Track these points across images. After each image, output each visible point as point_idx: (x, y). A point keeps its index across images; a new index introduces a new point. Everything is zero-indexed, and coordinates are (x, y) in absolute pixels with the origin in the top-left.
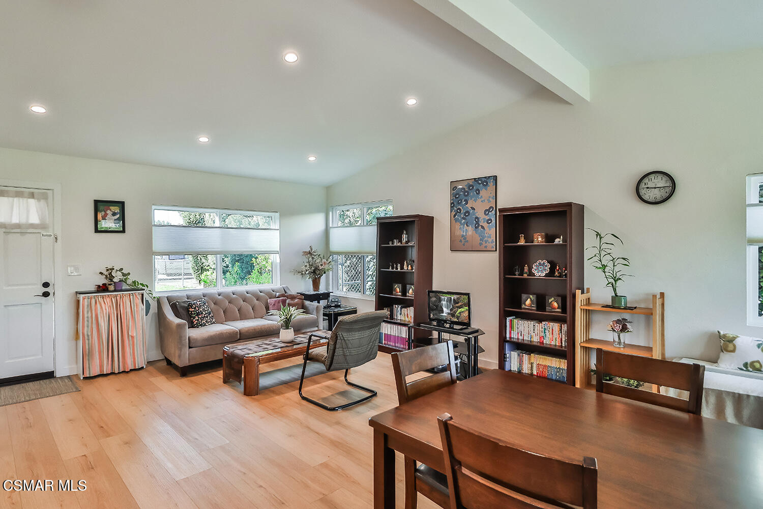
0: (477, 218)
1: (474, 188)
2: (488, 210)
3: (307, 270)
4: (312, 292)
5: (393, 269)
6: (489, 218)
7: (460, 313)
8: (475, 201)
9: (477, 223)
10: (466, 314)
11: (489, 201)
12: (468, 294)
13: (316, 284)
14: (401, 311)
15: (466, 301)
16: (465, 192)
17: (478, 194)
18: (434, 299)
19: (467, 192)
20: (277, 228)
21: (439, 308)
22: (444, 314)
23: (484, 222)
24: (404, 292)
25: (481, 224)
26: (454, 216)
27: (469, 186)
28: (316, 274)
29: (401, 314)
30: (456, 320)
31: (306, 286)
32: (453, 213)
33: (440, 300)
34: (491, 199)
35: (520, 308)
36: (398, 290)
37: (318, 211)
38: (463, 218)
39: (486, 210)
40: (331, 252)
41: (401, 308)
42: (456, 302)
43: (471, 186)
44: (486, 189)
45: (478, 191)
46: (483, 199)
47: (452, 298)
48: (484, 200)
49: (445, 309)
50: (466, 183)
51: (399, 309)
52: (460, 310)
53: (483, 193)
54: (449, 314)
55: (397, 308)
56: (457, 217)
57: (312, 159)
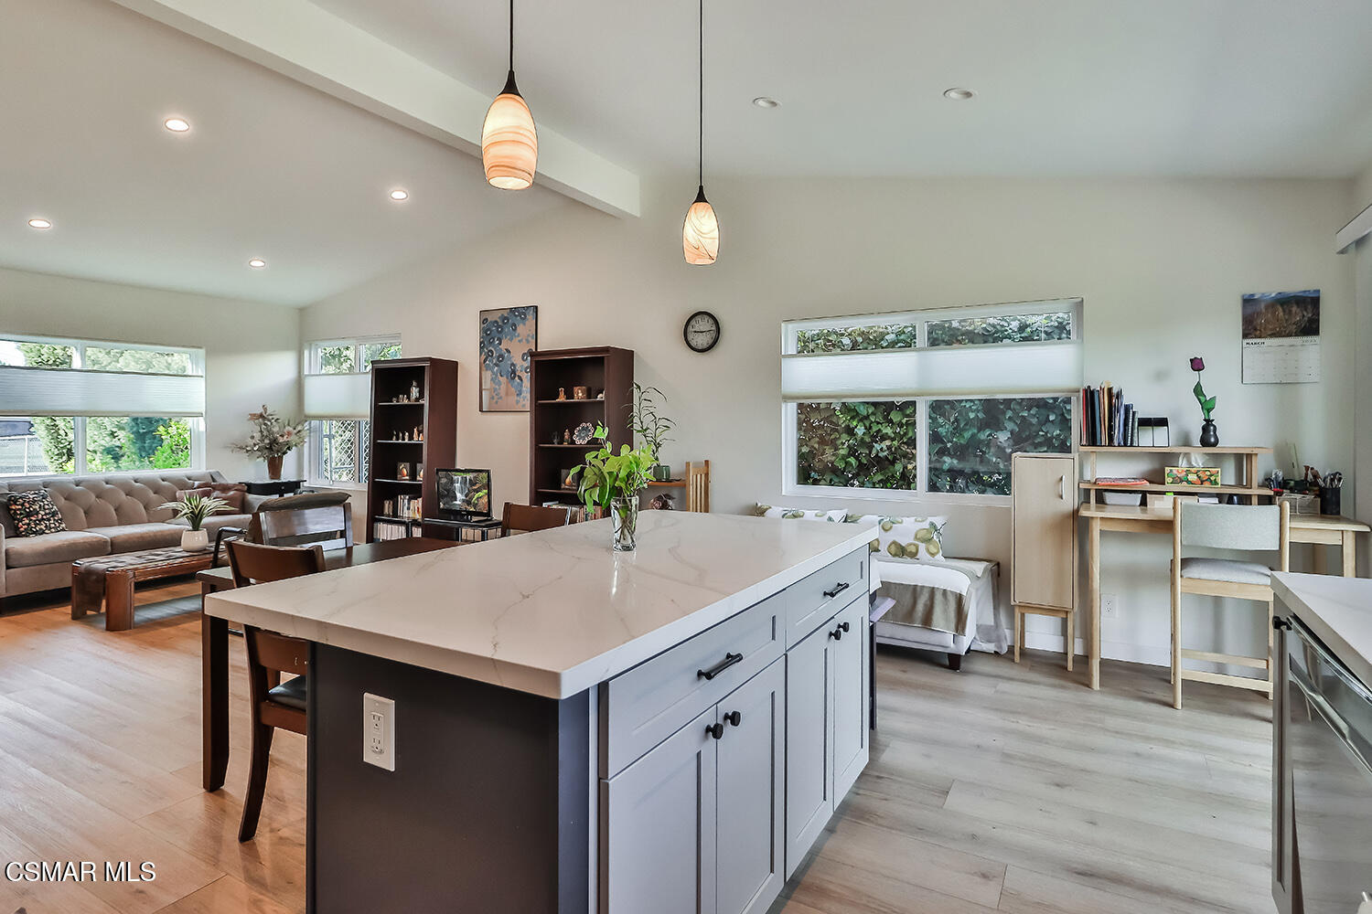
0: (513, 364)
1: (510, 321)
2: (527, 354)
3: (255, 445)
4: (266, 479)
5: (398, 439)
6: (527, 365)
8: (511, 340)
9: (514, 372)
10: (485, 500)
11: (528, 341)
12: (488, 472)
13: (275, 467)
14: (409, 504)
15: (485, 481)
16: (498, 326)
17: (515, 330)
18: (444, 481)
19: (500, 326)
20: (200, 374)
21: (451, 494)
22: (458, 502)
24: (413, 475)
25: (517, 374)
26: (485, 361)
27: (504, 318)
28: (273, 452)
29: (408, 509)
30: (472, 509)
31: (257, 472)
32: (483, 357)
33: (452, 482)
34: (530, 339)
35: (560, 489)
36: (405, 471)
37: (284, 348)
38: (496, 365)
39: (524, 355)
40: (306, 416)
41: (409, 501)
42: (472, 483)
43: (506, 318)
44: (524, 324)
45: (514, 327)
46: (519, 338)
48: (522, 340)
49: (458, 495)
50: (500, 314)
51: (406, 501)
53: (520, 328)
54: (463, 501)
55: (403, 500)
57: (257, 263)
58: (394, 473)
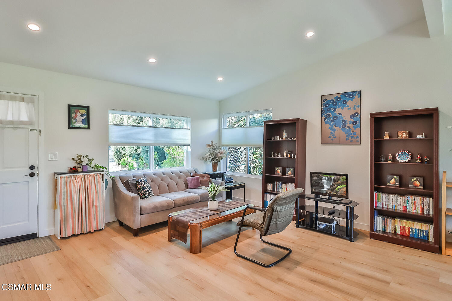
0: (343, 121)
1: (342, 99)
2: (354, 115)
3: (210, 157)
4: (211, 172)
5: (274, 156)
6: (354, 121)
7: (339, 189)
8: (343, 109)
9: (344, 124)
10: (345, 189)
11: (355, 109)
12: (347, 176)
13: (215, 167)
14: (281, 186)
15: (345, 180)
16: (334, 102)
17: (345, 104)
18: (316, 178)
19: (335, 102)
20: (189, 128)
21: (320, 185)
23: (350, 123)
24: (284, 172)
25: (347, 125)
26: (325, 120)
27: (337, 98)
28: (216, 159)
29: (281, 188)
30: (335, 193)
31: (207, 168)
32: (324, 118)
33: (321, 179)
34: (356, 107)
35: (386, 185)
36: (279, 171)
37: (215, 118)
38: (332, 121)
39: (352, 115)
40: (223, 146)
41: (281, 184)
42: (335, 181)
43: (339, 98)
44: (352, 100)
45: (345, 102)
47: (332, 178)
48: (350, 108)
49: (325, 186)
50: (335, 96)
51: (280, 185)
52: (338, 187)
53: (349, 103)
54: (329, 189)
55: (278, 184)
56: (326, 120)
57: (220, 79)
58: (273, 172)
